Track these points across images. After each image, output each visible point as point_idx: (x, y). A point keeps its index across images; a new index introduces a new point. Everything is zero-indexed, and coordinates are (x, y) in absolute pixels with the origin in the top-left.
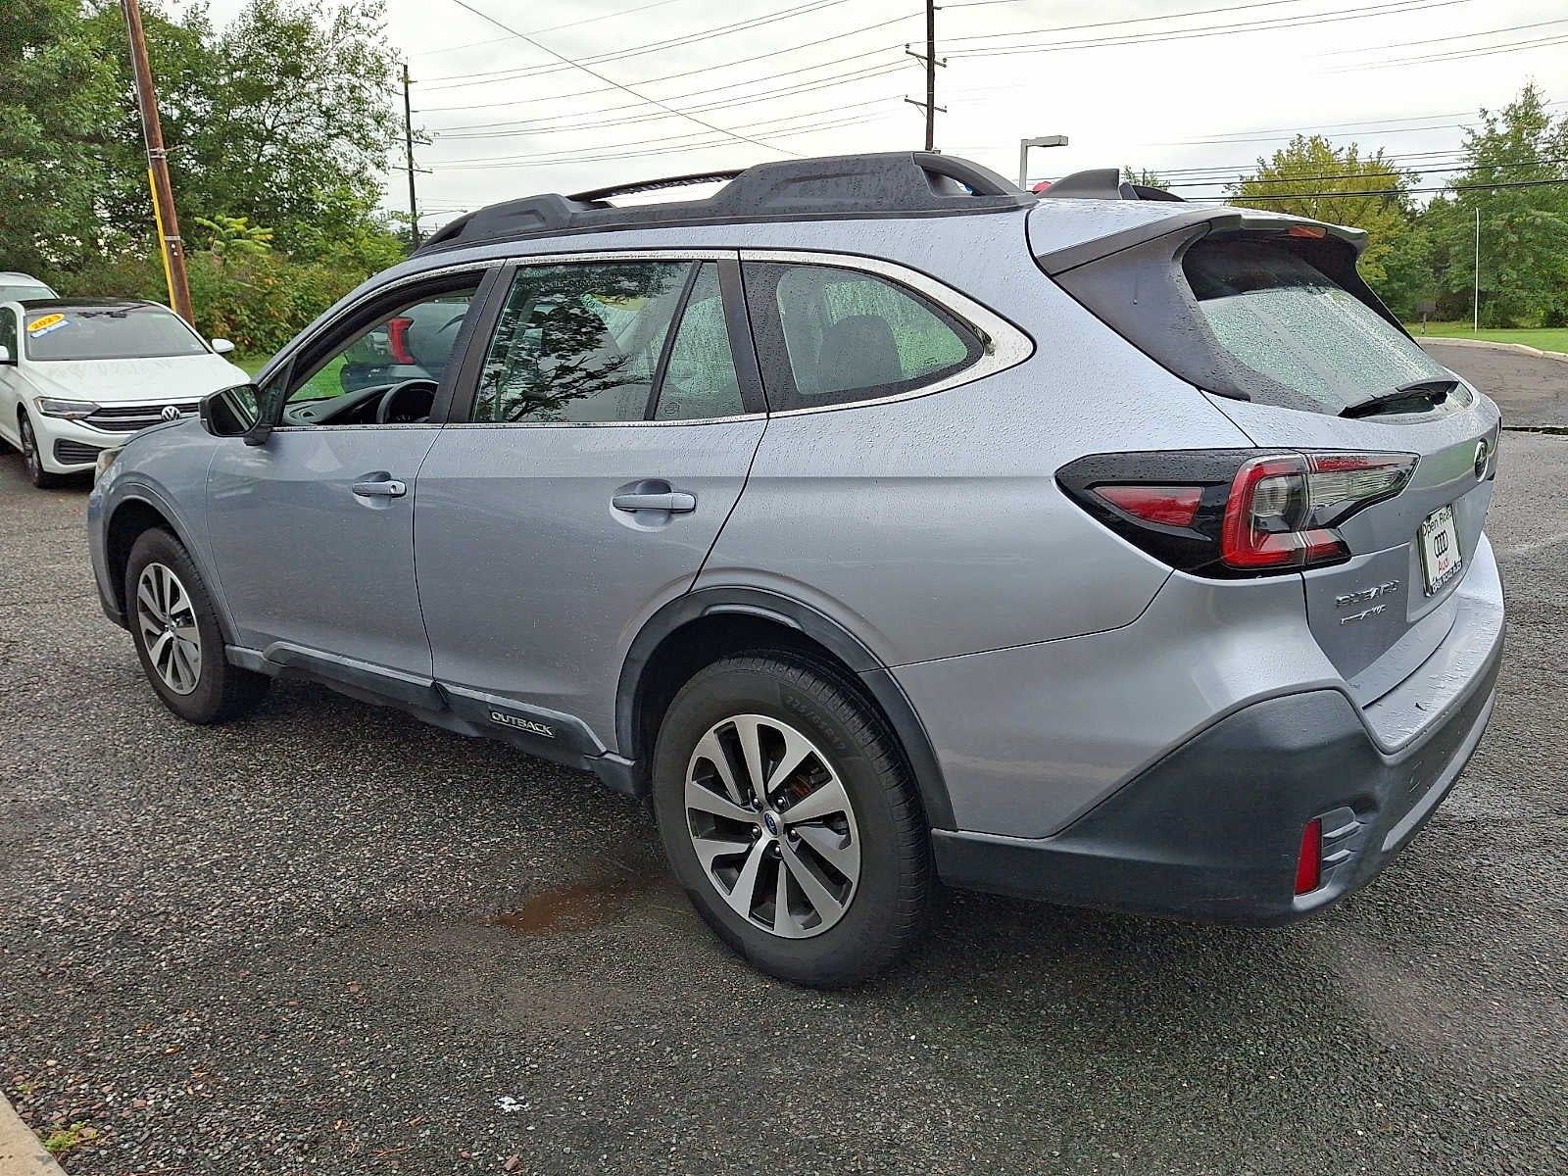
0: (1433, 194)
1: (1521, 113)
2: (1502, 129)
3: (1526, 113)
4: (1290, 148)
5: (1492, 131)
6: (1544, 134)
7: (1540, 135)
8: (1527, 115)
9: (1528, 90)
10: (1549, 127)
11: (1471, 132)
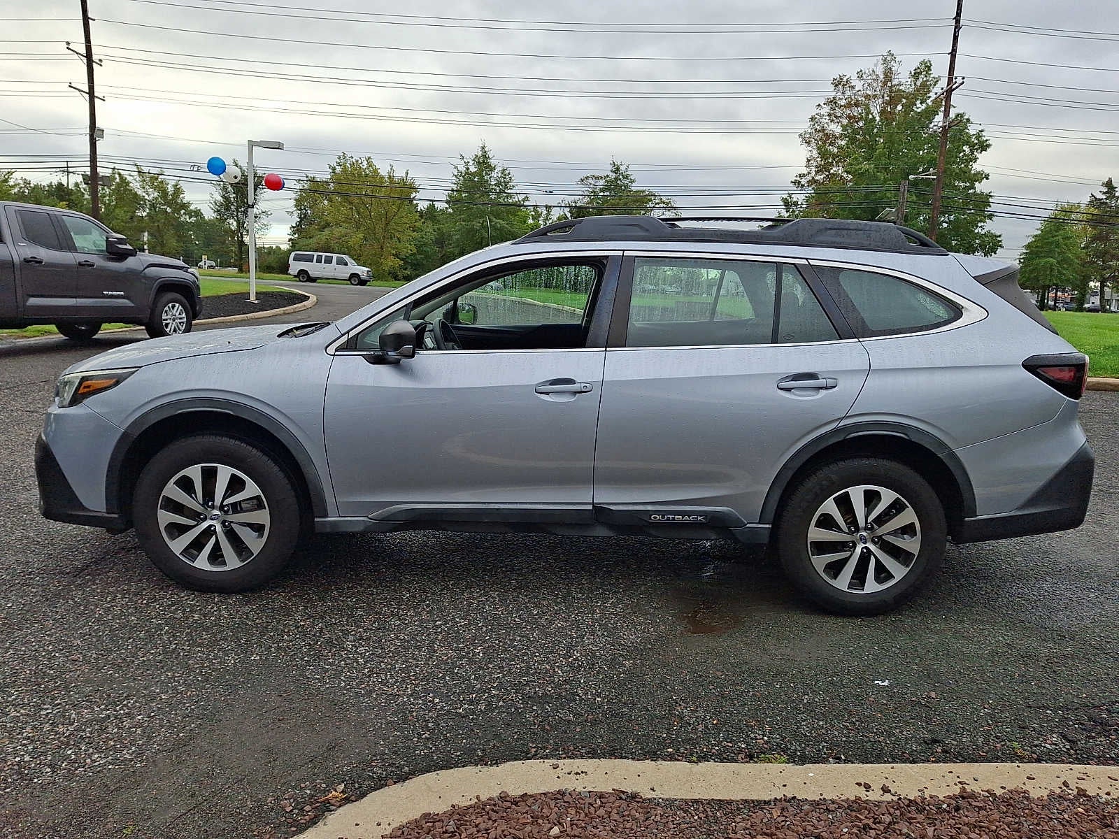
0: (429, 202)
1: (481, 160)
2: (473, 169)
3: (484, 161)
4: (338, 161)
5: (468, 169)
6: (494, 174)
7: (493, 175)
8: (484, 162)
9: (483, 148)
10: (496, 171)
11: (456, 167)
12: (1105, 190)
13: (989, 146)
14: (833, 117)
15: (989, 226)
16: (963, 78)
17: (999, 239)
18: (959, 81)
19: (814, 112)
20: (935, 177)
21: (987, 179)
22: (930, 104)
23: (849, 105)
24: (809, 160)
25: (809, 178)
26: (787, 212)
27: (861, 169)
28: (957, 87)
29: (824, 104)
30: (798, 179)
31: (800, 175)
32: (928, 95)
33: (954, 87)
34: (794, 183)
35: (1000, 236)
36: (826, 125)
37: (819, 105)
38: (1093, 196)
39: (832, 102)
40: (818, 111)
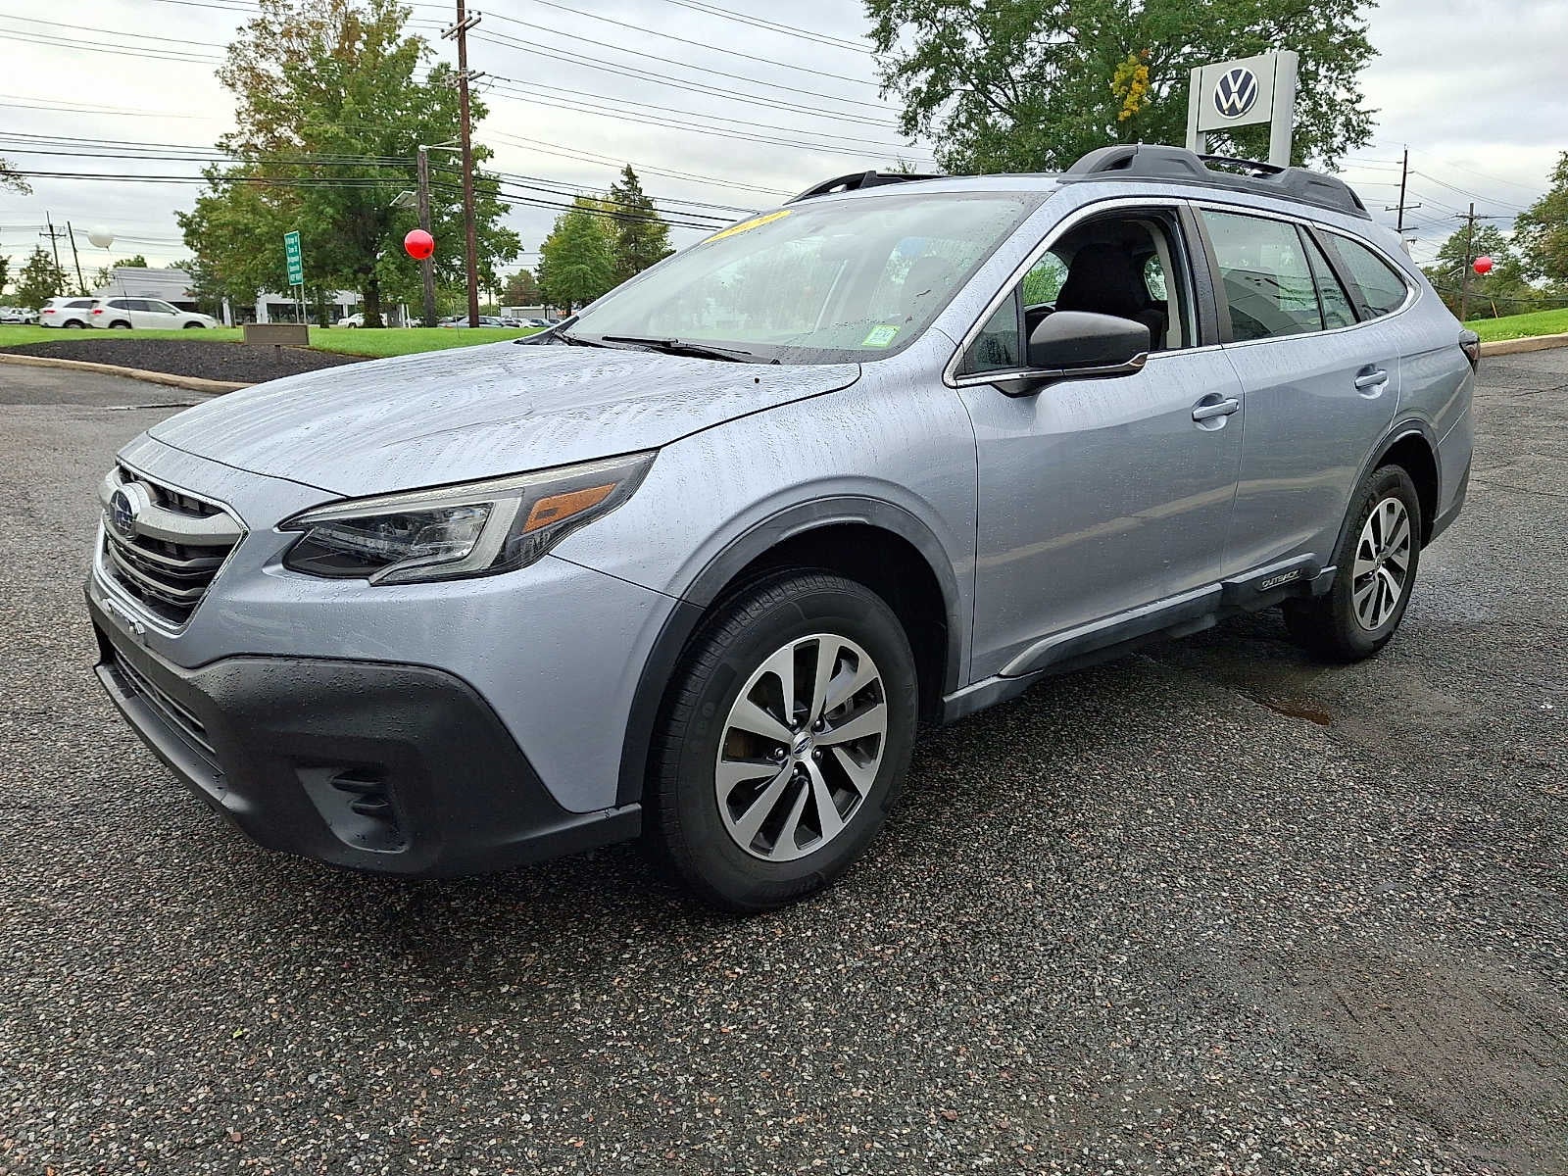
12: (626, 179)
13: (486, 111)
14: (261, 50)
15: (502, 222)
16: (479, 14)
17: (516, 238)
18: (475, 17)
19: (234, 38)
20: (460, 149)
21: (492, 157)
22: (402, 44)
23: (287, 34)
24: (239, 113)
25: (242, 140)
26: (214, 192)
27: (327, 132)
28: (471, 26)
29: (250, 28)
30: (224, 140)
31: (226, 135)
32: (397, 32)
33: (467, 25)
34: (220, 146)
35: (517, 235)
36: (254, 62)
37: (241, 29)
38: (614, 186)
39: (260, 26)
40: (240, 38)
